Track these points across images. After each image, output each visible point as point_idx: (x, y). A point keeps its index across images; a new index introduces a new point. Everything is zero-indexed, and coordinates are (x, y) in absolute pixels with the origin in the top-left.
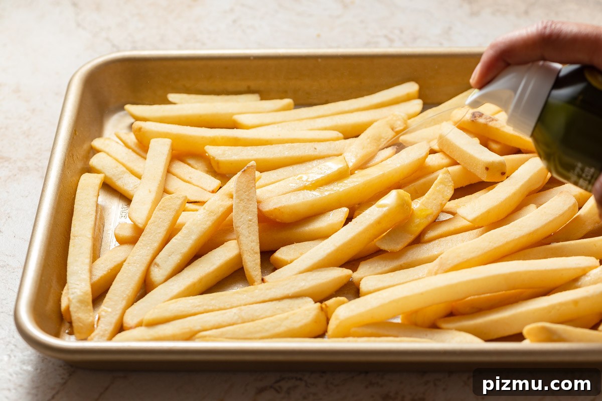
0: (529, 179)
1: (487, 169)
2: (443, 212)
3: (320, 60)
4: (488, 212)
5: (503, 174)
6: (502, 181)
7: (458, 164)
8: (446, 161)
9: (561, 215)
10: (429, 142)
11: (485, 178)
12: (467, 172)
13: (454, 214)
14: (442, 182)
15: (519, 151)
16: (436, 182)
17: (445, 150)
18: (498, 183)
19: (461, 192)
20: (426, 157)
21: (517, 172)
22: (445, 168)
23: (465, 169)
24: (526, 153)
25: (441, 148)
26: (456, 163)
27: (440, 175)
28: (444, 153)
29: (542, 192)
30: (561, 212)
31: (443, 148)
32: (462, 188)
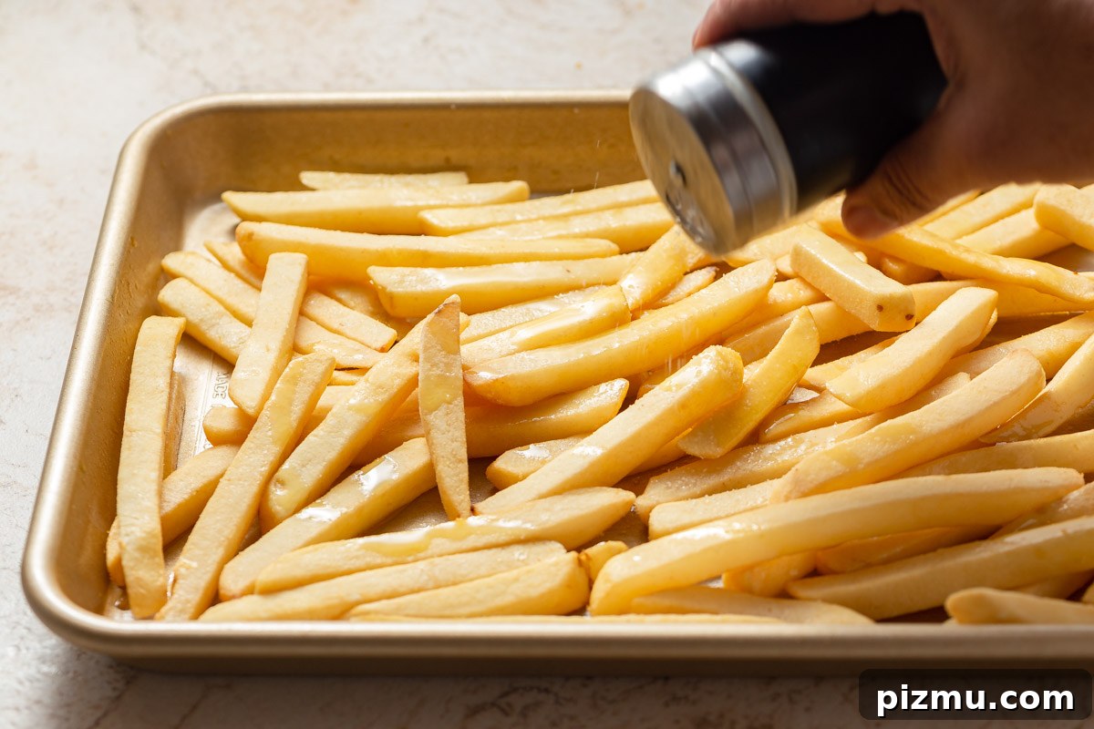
0: (957, 327)
1: (880, 308)
2: (800, 386)
3: (576, 111)
4: (882, 387)
5: (909, 317)
6: (907, 331)
7: (827, 299)
8: (805, 294)
9: (1014, 393)
10: (776, 259)
11: (876, 325)
12: (843, 314)
13: (819, 389)
14: (798, 332)
15: (937, 276)
16: (787, 332)
17: (803, 274)
18: (901, 333)
19: (833, 350)
20: (770, 286)
21: (934, 313)
22: (803, 307)
23: (839, 308)
24: (951, 280)
25: (797, 271)
26: (823, 298)
27: (796, 319)
28: (803, 280)
29: (981, 351)
30: (1014, 387)
31: (801, 270)
32: (835, 342)
